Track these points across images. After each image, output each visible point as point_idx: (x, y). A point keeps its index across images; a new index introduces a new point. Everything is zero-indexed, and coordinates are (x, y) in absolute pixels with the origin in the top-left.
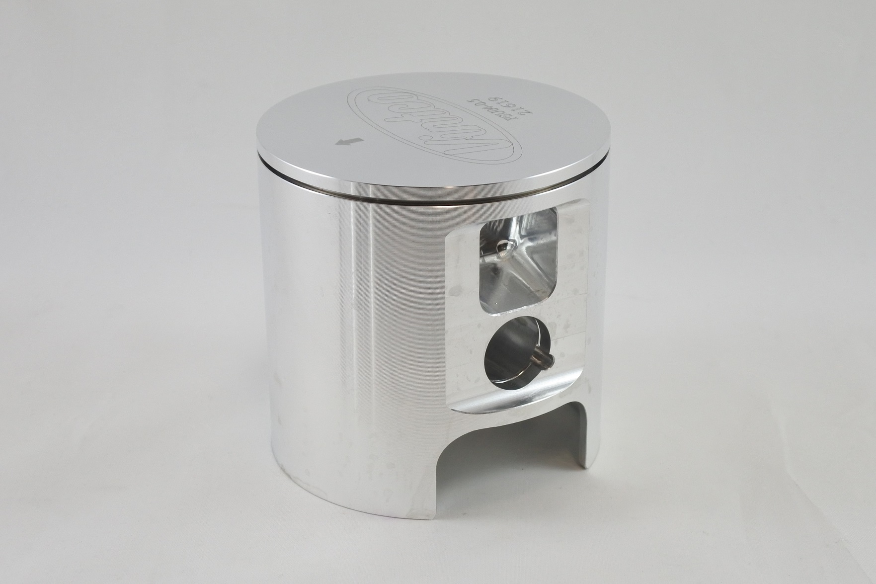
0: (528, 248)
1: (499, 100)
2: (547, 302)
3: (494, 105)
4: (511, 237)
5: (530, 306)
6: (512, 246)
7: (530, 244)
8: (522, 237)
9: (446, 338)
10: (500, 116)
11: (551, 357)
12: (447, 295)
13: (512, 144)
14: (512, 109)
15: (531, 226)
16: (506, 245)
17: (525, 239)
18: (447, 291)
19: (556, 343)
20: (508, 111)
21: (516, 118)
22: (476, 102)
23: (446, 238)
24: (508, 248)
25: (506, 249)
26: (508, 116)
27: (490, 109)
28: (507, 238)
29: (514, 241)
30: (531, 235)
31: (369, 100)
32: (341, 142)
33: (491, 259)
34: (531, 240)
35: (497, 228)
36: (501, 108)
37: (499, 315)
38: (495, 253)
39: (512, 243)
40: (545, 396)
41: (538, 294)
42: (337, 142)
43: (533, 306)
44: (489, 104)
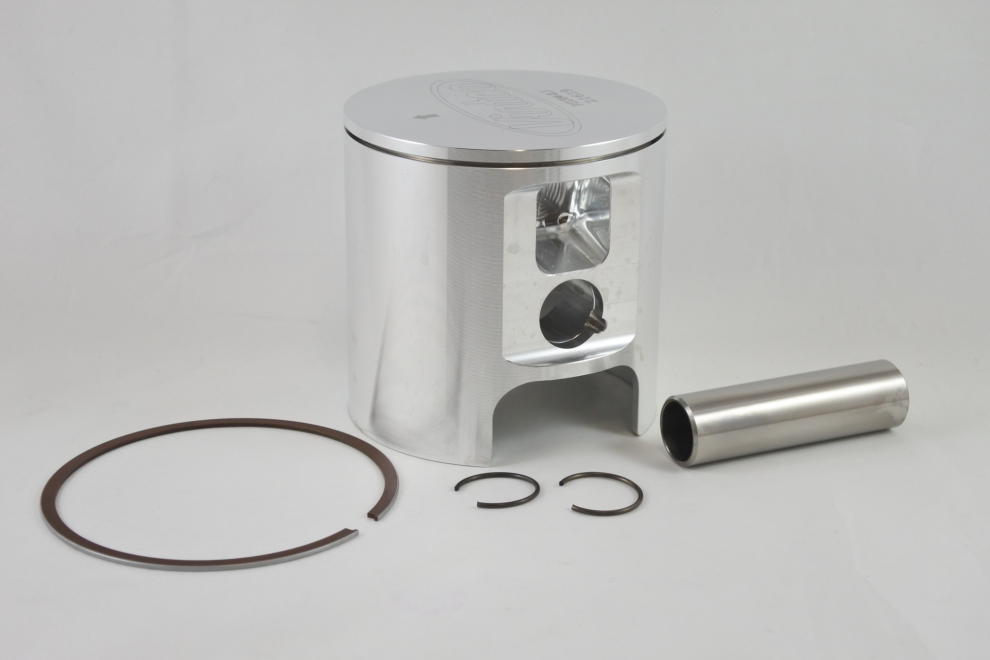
0: (588, 223)
1: (570, 92)
2: (600, 267)
3: (564, 95)
4: (571, 210)
5: (584, 270)
6: (572, 218)
7: (590, 219)
8: (581, 211)
9: (503, 292)
10: (568, 103)
11: (604, 321)
12: (505, 252)
13: (573, 122)
14: (580, 98)
15: (591, 202)
16: (566, 218)
17: (585, 214)
18: (505, 248)
19: (608, 308)
20: (575, 99)
21: (581, 104)
22: (548, 92)
23: (505, 198)
24: (568, 220)
25: (566, 222)
26: (575, 103)
27: (560, 98)
28: (568, 211)
29: (574, 214)
30: (590, 210)
31: (450, 88)
32: (419, 117)
33: (552, 229)
34: (590, 215)
35: (558, 203)
36: (569, 97)
37: (554, 275)
38: (556, 224)
39: (572, 215)
40: (597, 355)
41: (592, 261)
42: (415, 116)
43: (587, 270)
44: (560, 94)
